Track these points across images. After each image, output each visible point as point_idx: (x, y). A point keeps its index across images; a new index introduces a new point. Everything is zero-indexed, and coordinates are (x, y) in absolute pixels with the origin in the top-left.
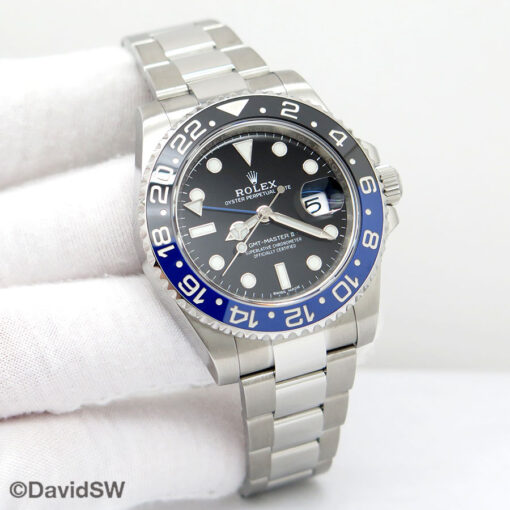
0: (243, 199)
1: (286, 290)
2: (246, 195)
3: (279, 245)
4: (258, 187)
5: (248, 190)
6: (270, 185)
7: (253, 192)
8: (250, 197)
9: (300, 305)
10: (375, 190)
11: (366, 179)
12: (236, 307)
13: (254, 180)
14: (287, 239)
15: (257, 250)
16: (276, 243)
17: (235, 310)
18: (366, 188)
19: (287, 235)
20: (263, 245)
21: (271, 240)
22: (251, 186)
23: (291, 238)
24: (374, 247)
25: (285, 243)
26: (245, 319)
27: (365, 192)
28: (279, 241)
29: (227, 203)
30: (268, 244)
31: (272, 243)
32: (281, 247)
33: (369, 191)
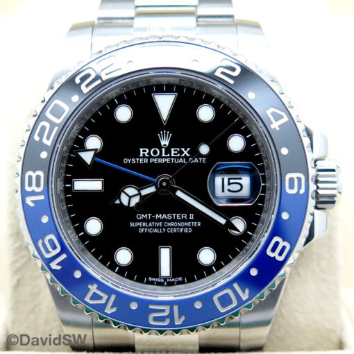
0: (146, 161)
1: (165, 279)
2: (150, 157)
3: (172, 224)
4: (168, 151)
5: (155, 152)
6: (182, 152)
7: (160, 156)
8: (155, 160)
9: (171, 303)
10: (302, 191)
11: (295, 175)
12: (95, 286)
13: (165, 142)
14: (184, 220)
15: (144, 224)
16: (169, 221)
17: (93, 288)
18: (292, 187)
19: (184, 216)
20: (153, 220)
21: (164, 216)
22: (160, 147)
23: (188, 220)
24: (280, 259)
25: (179, 224)
26: (103, 302)
27: (289, 191)
28: (172, 220)
29: (126, 161)
30: (159, 220)
31: (164, 220)
32: (173, 228)
33: (294, 191)
